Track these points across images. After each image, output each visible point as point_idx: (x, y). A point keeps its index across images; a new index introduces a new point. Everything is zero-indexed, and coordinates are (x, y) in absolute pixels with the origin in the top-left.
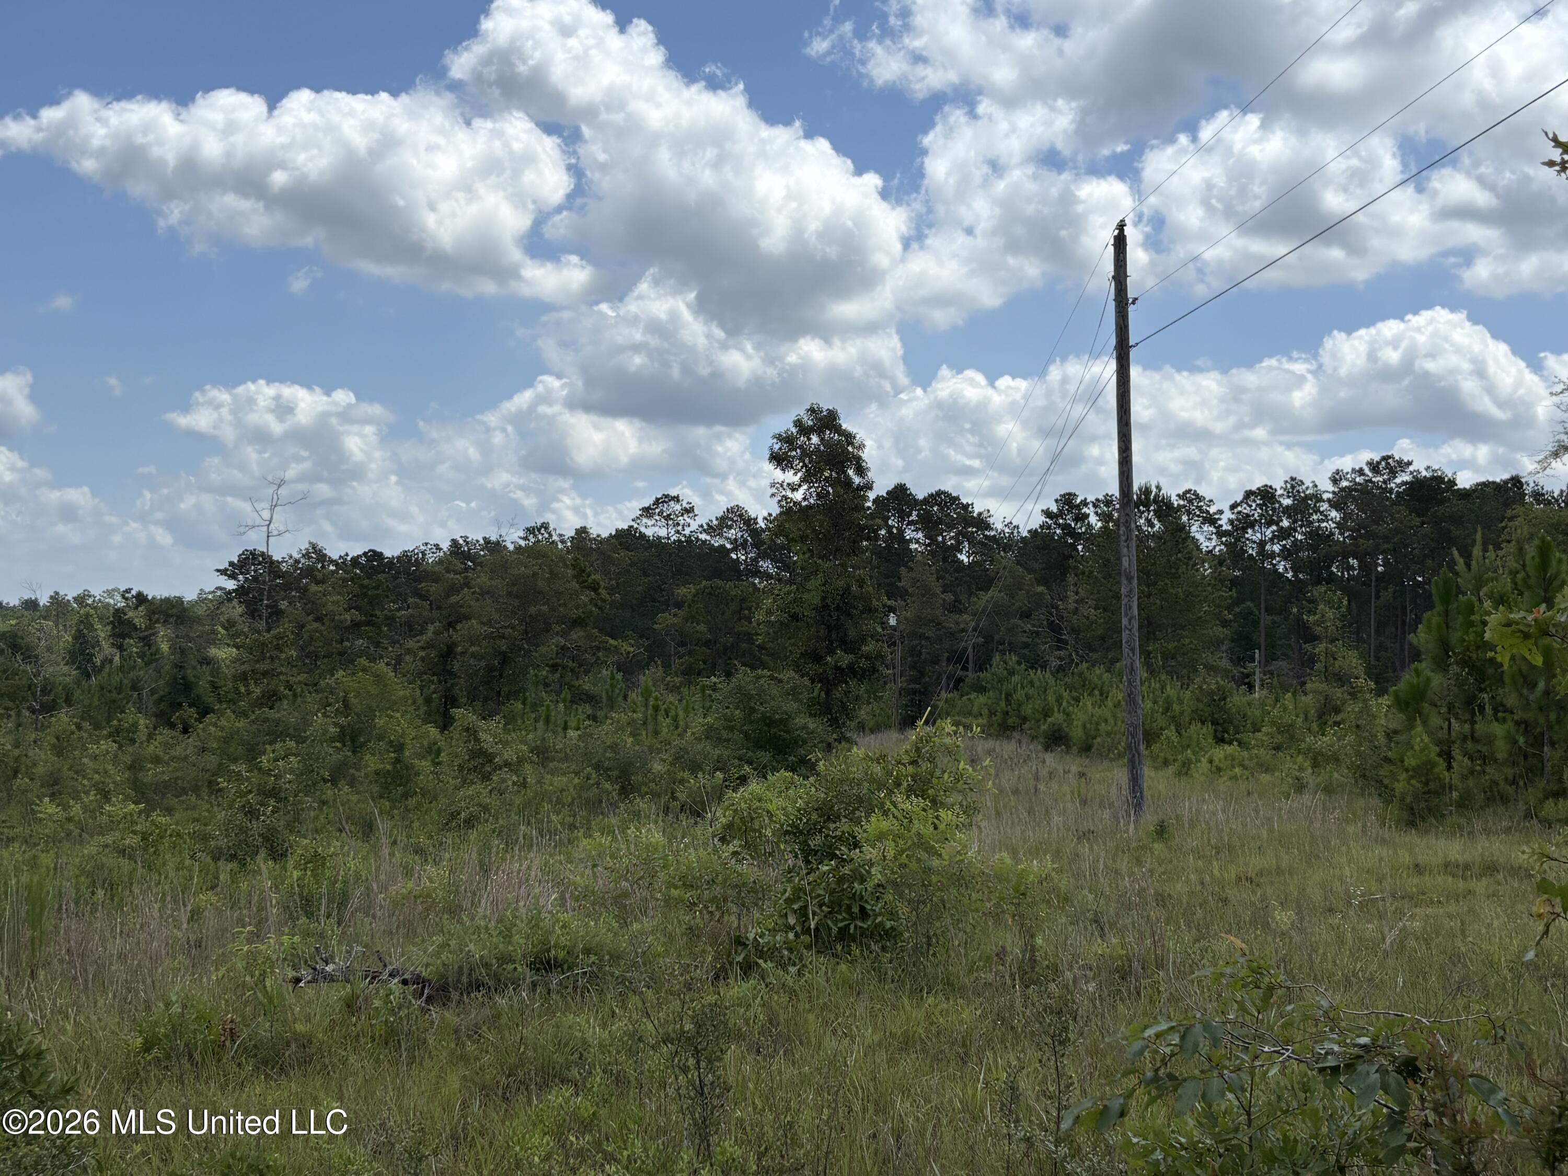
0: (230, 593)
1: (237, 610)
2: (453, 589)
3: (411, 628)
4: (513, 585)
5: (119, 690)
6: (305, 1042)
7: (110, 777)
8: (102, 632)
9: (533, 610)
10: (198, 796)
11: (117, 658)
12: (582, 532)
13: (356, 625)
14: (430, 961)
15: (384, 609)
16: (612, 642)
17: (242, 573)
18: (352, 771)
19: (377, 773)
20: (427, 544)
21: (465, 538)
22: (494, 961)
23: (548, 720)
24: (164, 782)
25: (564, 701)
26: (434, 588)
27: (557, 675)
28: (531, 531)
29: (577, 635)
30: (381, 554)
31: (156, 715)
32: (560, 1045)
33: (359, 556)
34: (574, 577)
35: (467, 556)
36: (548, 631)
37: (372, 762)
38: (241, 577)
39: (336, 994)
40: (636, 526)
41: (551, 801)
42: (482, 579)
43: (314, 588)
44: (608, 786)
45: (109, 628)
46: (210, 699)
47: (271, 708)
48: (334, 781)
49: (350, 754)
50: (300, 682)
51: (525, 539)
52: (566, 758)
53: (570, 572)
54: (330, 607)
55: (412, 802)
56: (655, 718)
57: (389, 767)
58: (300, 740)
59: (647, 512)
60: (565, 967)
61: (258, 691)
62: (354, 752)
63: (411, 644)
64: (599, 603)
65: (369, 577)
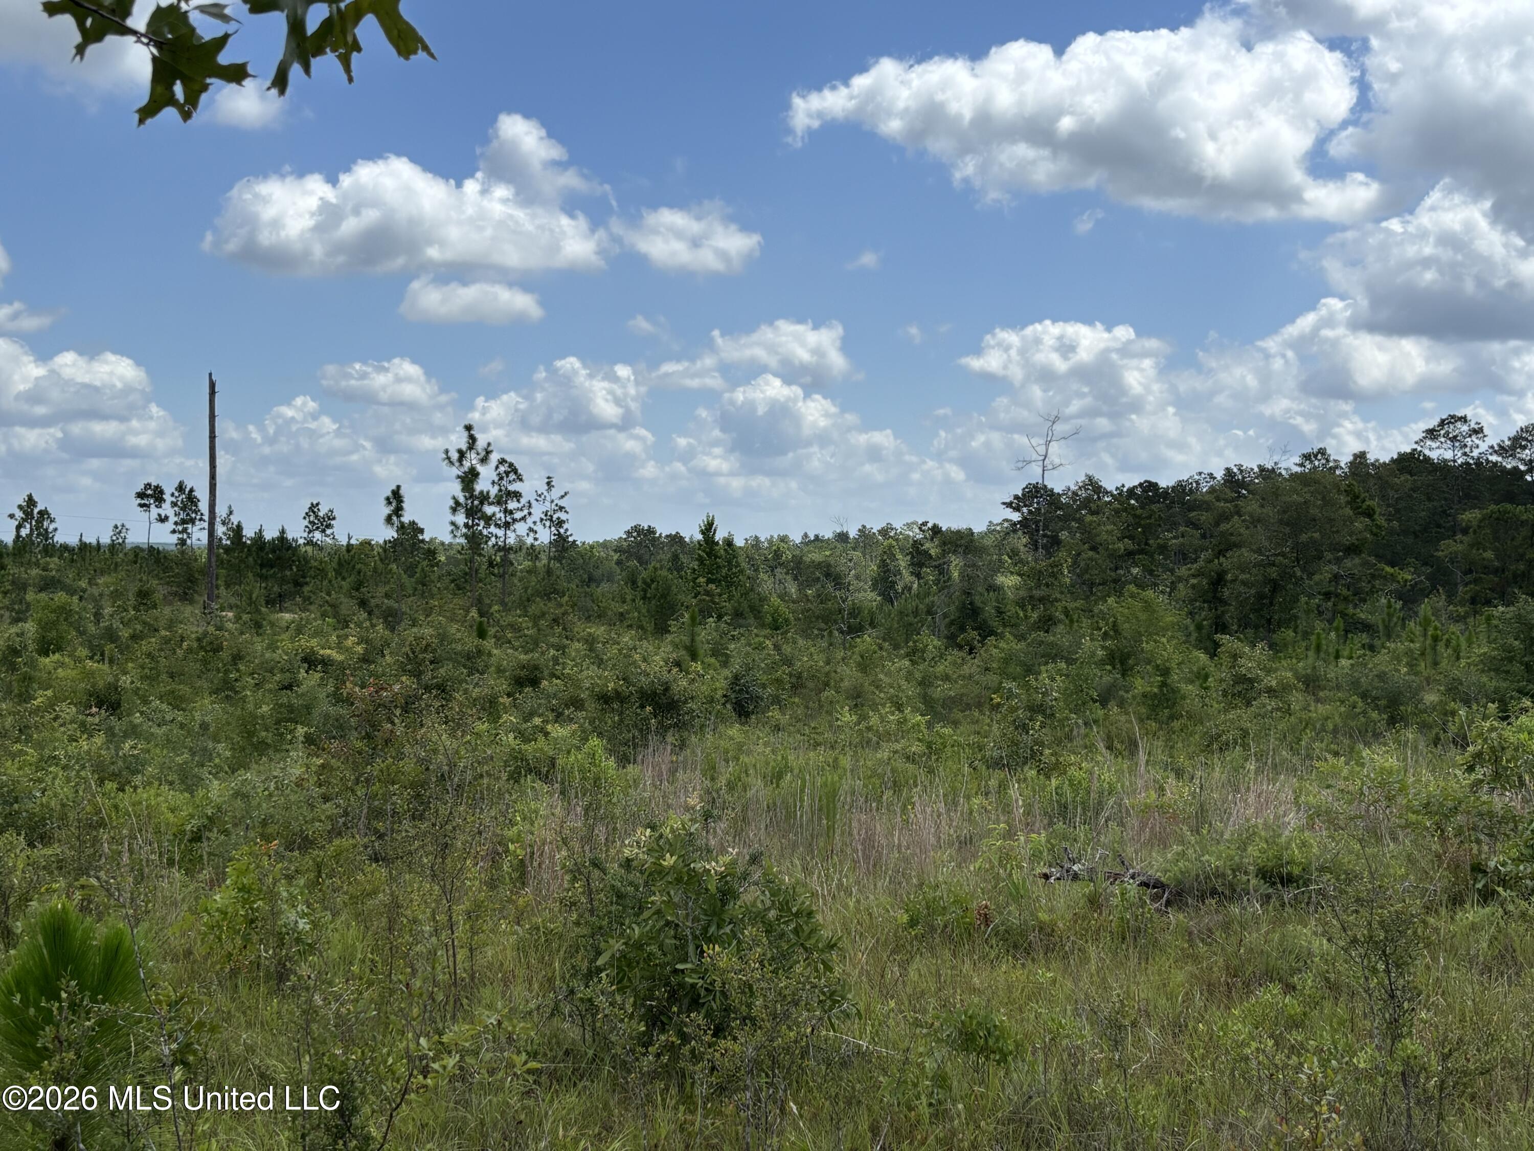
0: (1015, 524)
1: (1021, 541)
2: (1224, 517)
3: (1184, 556)
4: (1284, 512)
5: (916, 613)
6: (1047, 930)
7: (903, 691)
8: (903, 562)
9: (1304, 537)
10: (981, 711)
11: (915, 586)
12: (1360, 457)
13: (1130, 554)
14: (1168, 866)
15: (1158, 537)
16: (1388, 569)
17: (1025, 506)
18: (1121, 693)
19: (1144, 696)
20: (1200, 474)
21: (1240, 467)
22: (1230, 872)
23: (1318, 649)
24: (950, 697)
25: (1337, 629)
26: (1205, 517)
27: (1330, 604)
28: (1307, 457)
29: (1352, 563)
30: (1157, 484)
31: (947, 637)
32: (1285, 952)
33: (1135, 487)
34: (1348, 503)
35: (1242, 484)
36: (1320, 558)
37: (1140, 685)
38: (1025, 510)
39: (1081, 890)
40: (1419, 449)
41: (1315, 728)
42: (1252, 507)
43: (1089, 518)
44: (1375, 715)
45: (909, 558)
46: (994, 623)
47: (1047, 632)
48: (1104, 702)
49: (1119, 676)
50: (1077, 608)
51: (1302, 465)
52: (1338, 687)
53: (1343, 499)
54: (1105, 536)
55: (1176, 724)
56: (1434, 648)
57: (1156, 690)
58: (1070, 662)
59: (1431, 434)
60: (1301, 882)
61: (1035, 615)
62: (1123, 675)
63: (1183, 571)
64: (1374, 530)
65: (1142, 508)
